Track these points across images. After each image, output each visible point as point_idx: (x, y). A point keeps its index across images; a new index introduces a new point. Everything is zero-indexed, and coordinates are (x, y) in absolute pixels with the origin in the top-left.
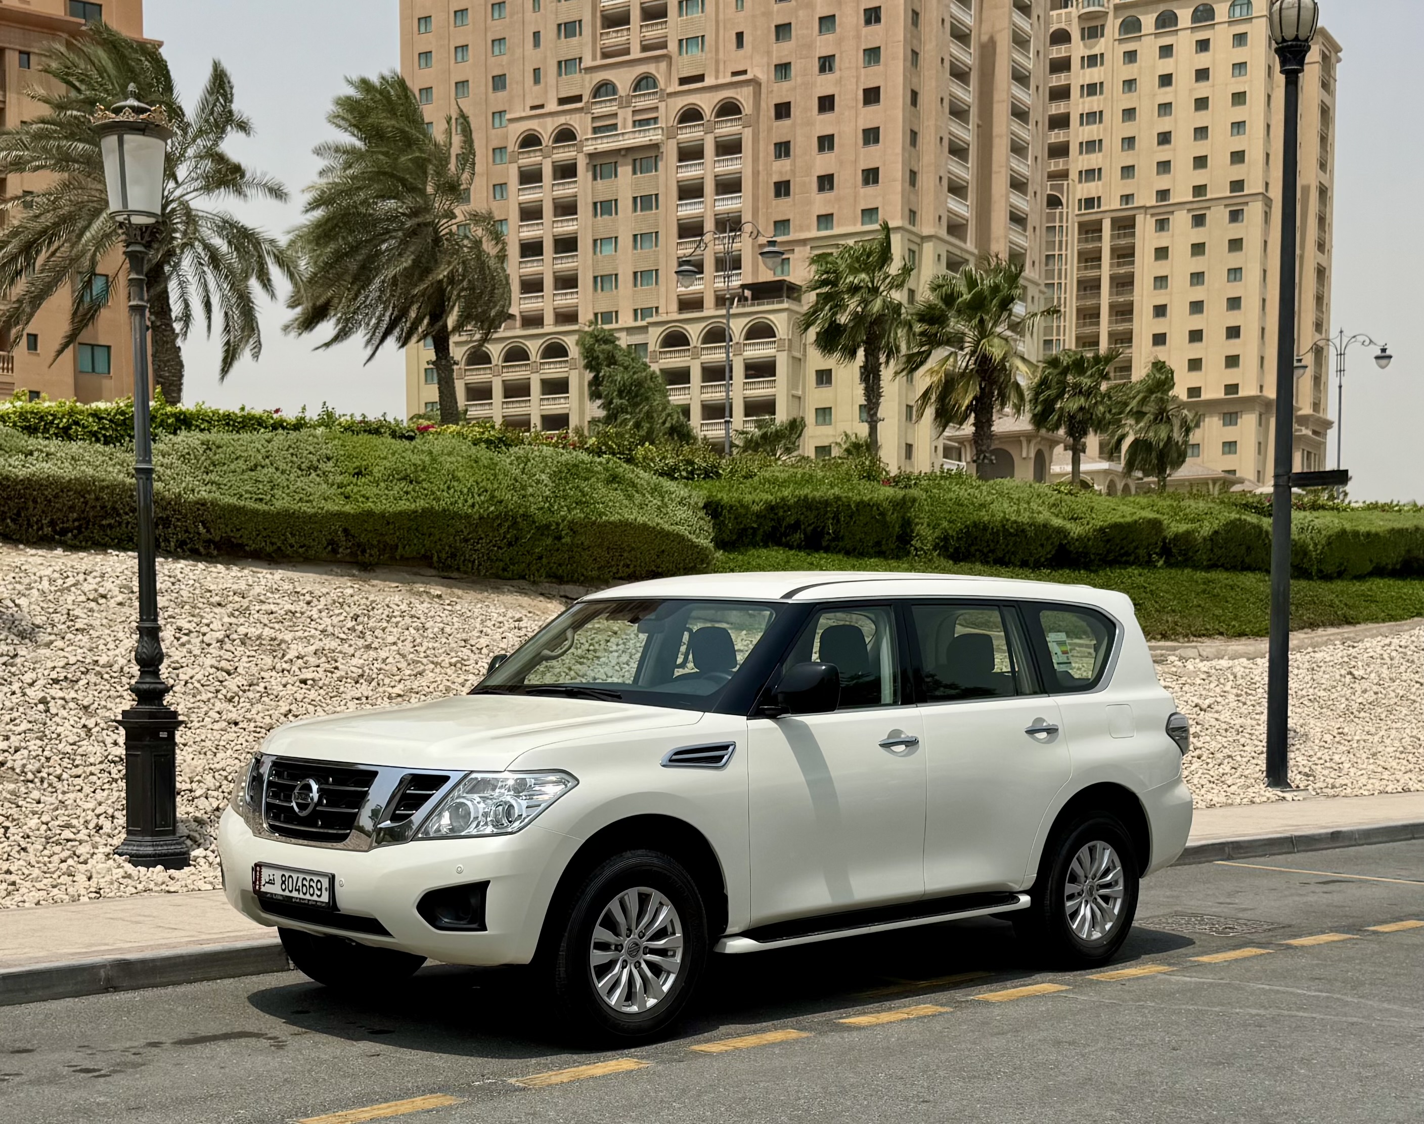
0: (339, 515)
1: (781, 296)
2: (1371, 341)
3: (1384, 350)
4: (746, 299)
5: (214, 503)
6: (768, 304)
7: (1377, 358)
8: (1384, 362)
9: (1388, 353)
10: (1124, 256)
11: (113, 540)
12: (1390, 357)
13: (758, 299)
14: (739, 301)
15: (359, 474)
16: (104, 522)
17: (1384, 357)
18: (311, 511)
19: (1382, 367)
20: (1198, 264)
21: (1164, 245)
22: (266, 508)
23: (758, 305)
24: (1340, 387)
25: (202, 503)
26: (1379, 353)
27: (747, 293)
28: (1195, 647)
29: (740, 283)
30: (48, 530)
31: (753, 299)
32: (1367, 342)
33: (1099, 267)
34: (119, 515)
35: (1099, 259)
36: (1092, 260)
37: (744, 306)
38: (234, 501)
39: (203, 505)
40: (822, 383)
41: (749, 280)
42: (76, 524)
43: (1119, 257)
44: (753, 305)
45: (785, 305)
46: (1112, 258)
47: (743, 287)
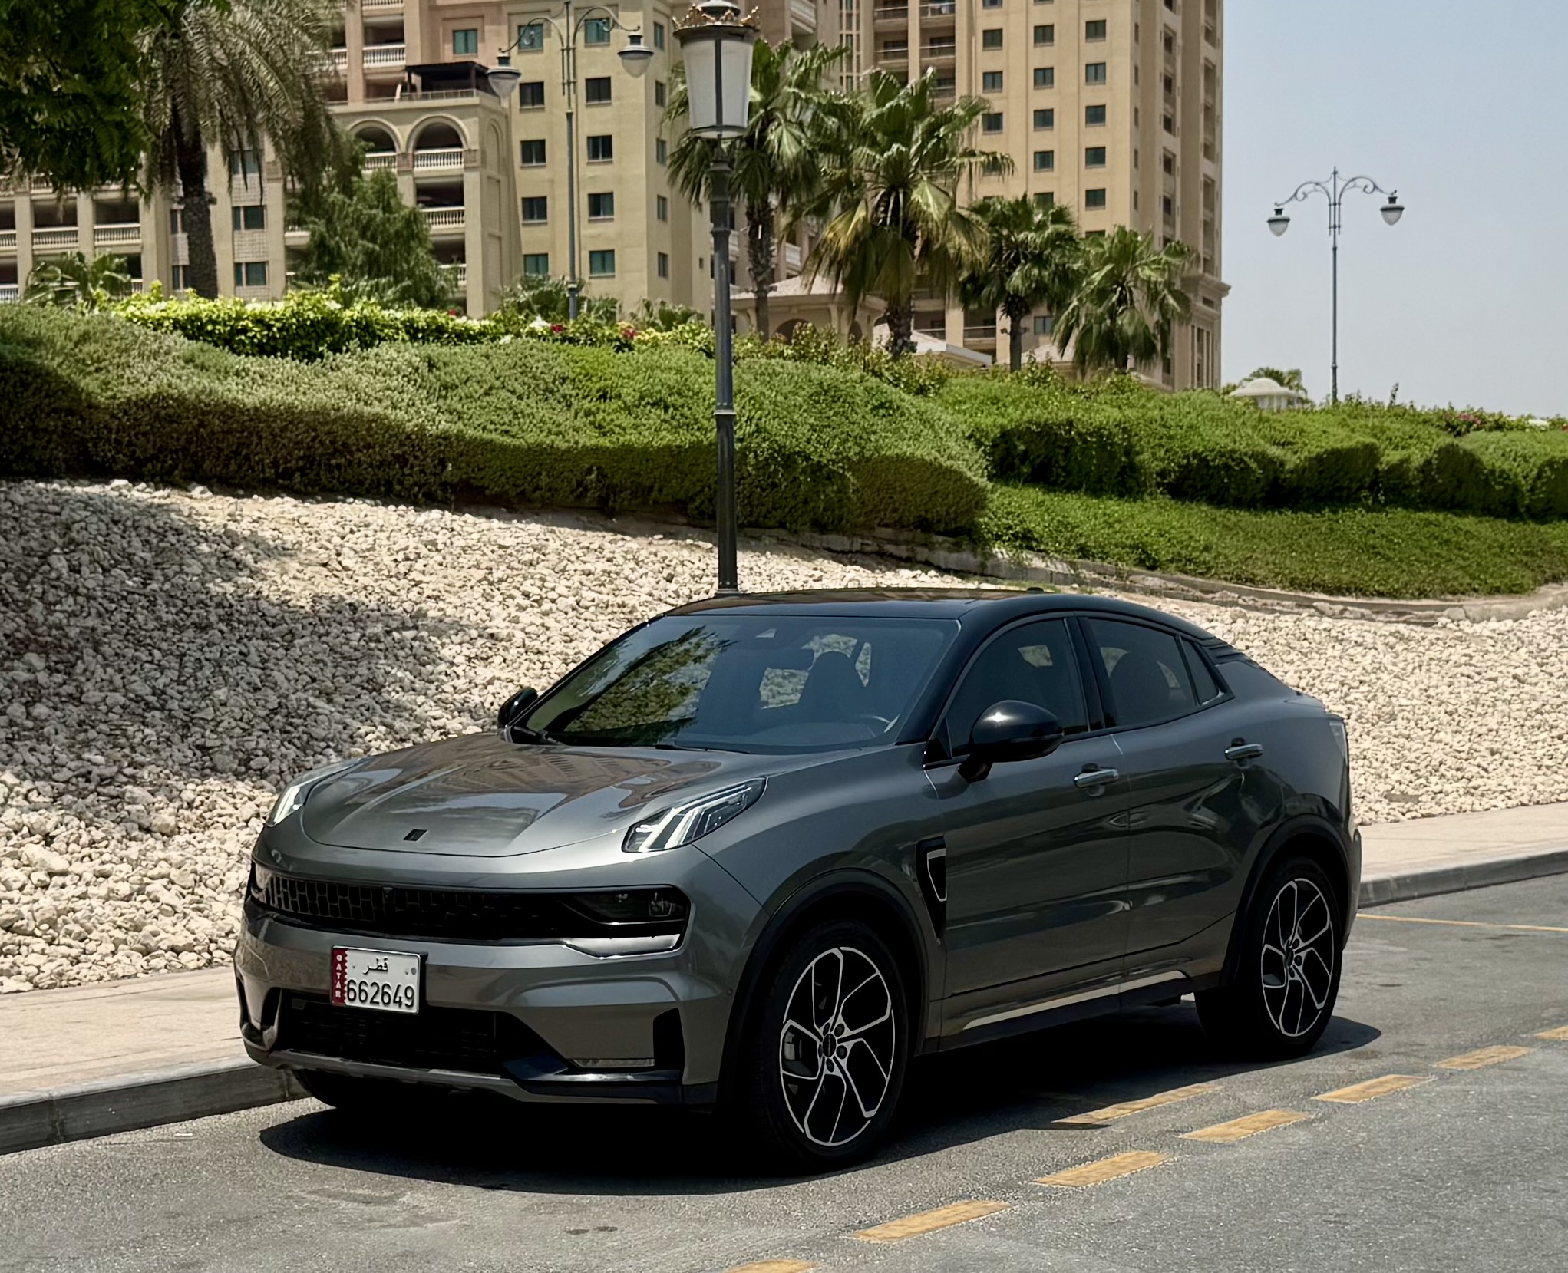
0: (596, 450)
1: (469, 86)
2: (1375, 187)
3: (1392, 200)
4: (413, 88)
5: (460, 437)
6: (448, 96)
7: (1384, 210)
8: (1392, 215)
9: (1398, 203)
10: (940, 40)
11: (343, 483)
12: (1401, 209)
13: (431, 89)
14: (403, 90)
15: (604, 397)
16: (333, 462)
17: (1392, 209)
18: (564, 446)
19: (1391, 223)
20: (1042, 57)
21: (995, 26)
22: (516, 442)
23: (434, 97)
24: (1335, 249)
25: (445, 437)
26: (1386, 203)
27: (416, 79)
28: (1461, 606)
29: (403, 63)
30: (270, 472)
31: (424, 89)
32: (1371, 187)
33: (905, 55)
34: (351, 453)
35: (905, 43)
36: (895, 44)
37: (410, 98)
38: (479, 433)
39: (445, 439)
40: (532, 217)
41: (417, 61)
42: (301, 463)
43: (932, 42)
44: (425, 97)
45: (474, 100)
46: (922, 43)
47: (410, 69)
